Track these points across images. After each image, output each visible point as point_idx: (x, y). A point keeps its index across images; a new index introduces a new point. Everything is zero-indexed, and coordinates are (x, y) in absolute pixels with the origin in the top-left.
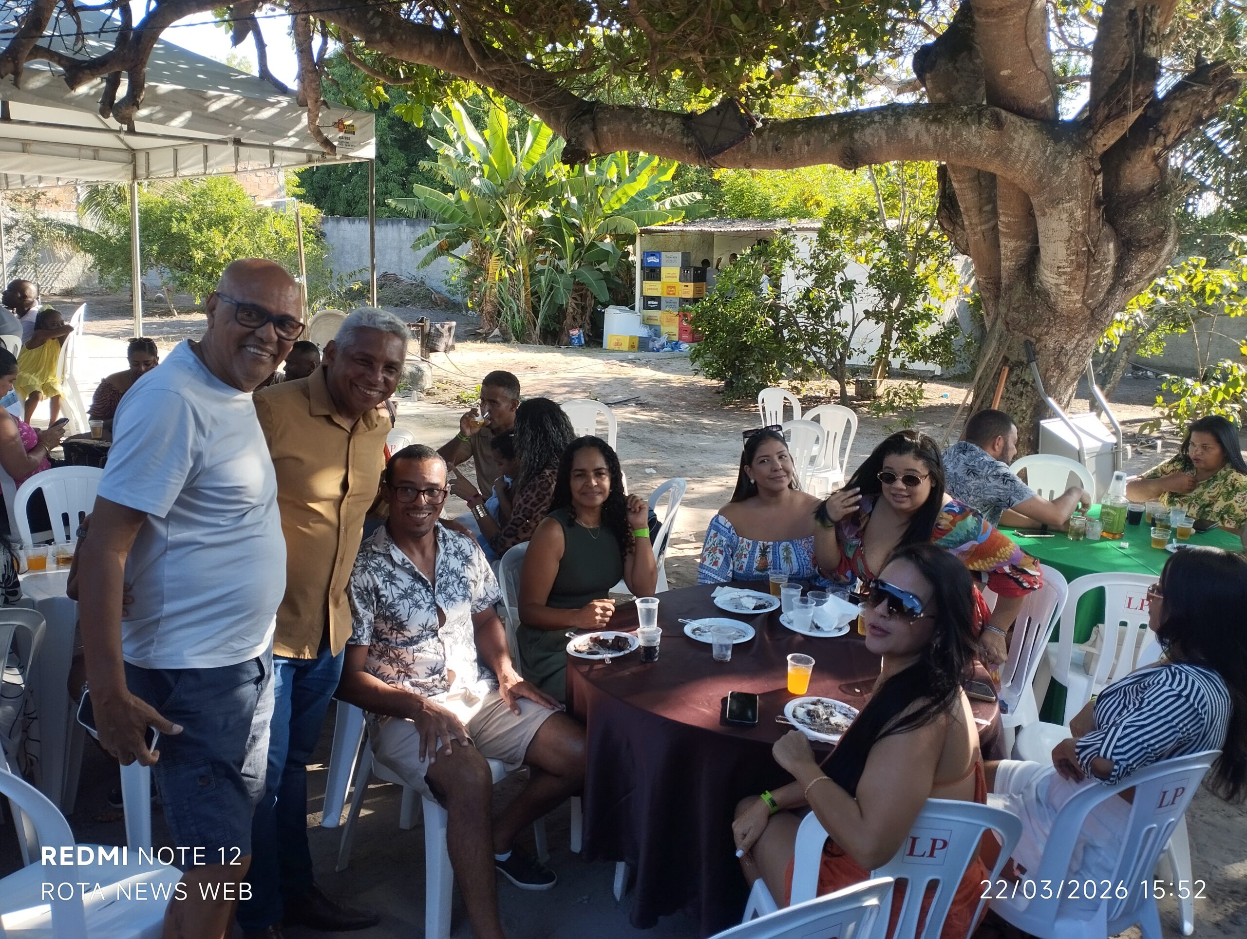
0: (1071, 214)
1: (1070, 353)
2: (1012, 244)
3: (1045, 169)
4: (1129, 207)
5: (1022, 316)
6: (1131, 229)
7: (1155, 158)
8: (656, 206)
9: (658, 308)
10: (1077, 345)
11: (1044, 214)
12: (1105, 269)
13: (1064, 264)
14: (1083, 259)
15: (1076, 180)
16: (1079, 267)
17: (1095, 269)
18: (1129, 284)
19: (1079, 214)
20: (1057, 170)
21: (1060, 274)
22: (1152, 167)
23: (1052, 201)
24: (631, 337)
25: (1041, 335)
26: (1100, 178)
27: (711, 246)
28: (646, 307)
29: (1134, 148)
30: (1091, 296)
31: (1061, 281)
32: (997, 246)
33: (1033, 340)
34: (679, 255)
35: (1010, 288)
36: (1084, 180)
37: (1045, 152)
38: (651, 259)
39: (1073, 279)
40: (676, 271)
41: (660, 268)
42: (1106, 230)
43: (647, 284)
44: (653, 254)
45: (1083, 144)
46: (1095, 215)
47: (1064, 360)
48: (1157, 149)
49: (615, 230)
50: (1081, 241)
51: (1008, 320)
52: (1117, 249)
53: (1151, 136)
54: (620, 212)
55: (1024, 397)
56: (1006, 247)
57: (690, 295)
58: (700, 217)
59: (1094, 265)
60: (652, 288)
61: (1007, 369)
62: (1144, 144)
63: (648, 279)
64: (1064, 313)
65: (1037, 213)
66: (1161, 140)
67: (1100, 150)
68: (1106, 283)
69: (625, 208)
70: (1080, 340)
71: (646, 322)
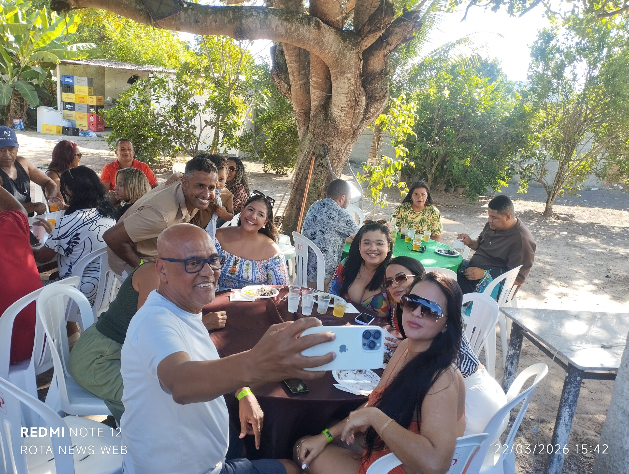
0: (349, 80)
1: (343, 151)
2: (318, 93)
3: (339, 55)
4: (371, 79)
5: (321, 131)
6: (372, 91)
7: (385, 56)
8: (69, 48)
9: (74, 109)
10: (346, 147)
11: (337, 79)
12: (361, 110)
13: (345, 106)
14: (353, 104)
15: (353, 62)
16: (351, 108)
17: (357, 110)
18: (369, 118)
19: (353, 80)
20: (344, 56)
21: (342, 111)
22: (383, 60)
23: (341, 72)
24: (58, 126)
25: (330, 141)
26: (362, 62)
27: (103, 75)
28: (65, 108)
29: (376, 50)
30: (355, 123)
31: (342, 114)
32: (309, 93)
33: (327, 144)
34: (86, 79)
35: (316, 116)
36: (356, 63)
37: (339, 45)
38: (67, 80)
39: (348, 114)
40: (85, 89)
41: (73, 86)
42: (362, 90)
43: (65, 95)
44: (68, 77)
45: (356, 44)
46: (359, 82)
47: (340, 154)
48: (386, 51)
49: (43, 59)
50: (353, 95)
51: (315, 132)
52: (367, 100)
53: (384, 44)
54: (44, 49)
55: (323, 173)
56: (314, 94)
57: (94, 103)
58: (96, 58)
59: (357, 107)
60: (68, 97)
61: (314, 158)
62: (381, 48)
63: (66, 92)
64: (342, 131)
65: (333, 78)
66: (388, 47)
67: (364, 48)
68: (361, 117)
69: (48, 47)
70: (347, 145)
71: (65, 117)
